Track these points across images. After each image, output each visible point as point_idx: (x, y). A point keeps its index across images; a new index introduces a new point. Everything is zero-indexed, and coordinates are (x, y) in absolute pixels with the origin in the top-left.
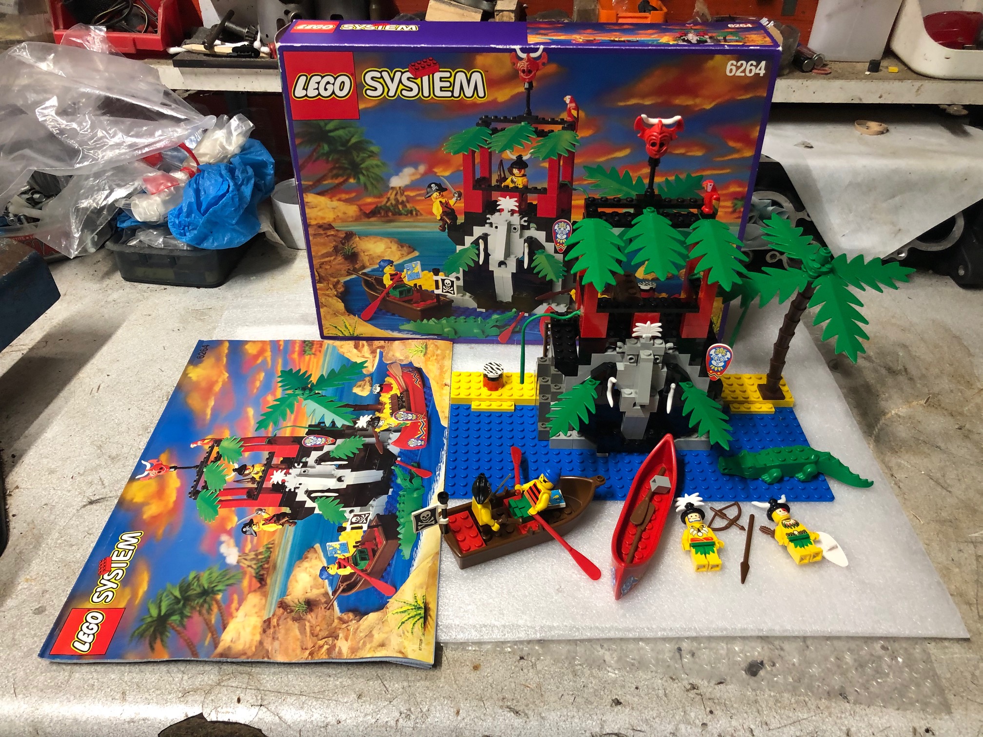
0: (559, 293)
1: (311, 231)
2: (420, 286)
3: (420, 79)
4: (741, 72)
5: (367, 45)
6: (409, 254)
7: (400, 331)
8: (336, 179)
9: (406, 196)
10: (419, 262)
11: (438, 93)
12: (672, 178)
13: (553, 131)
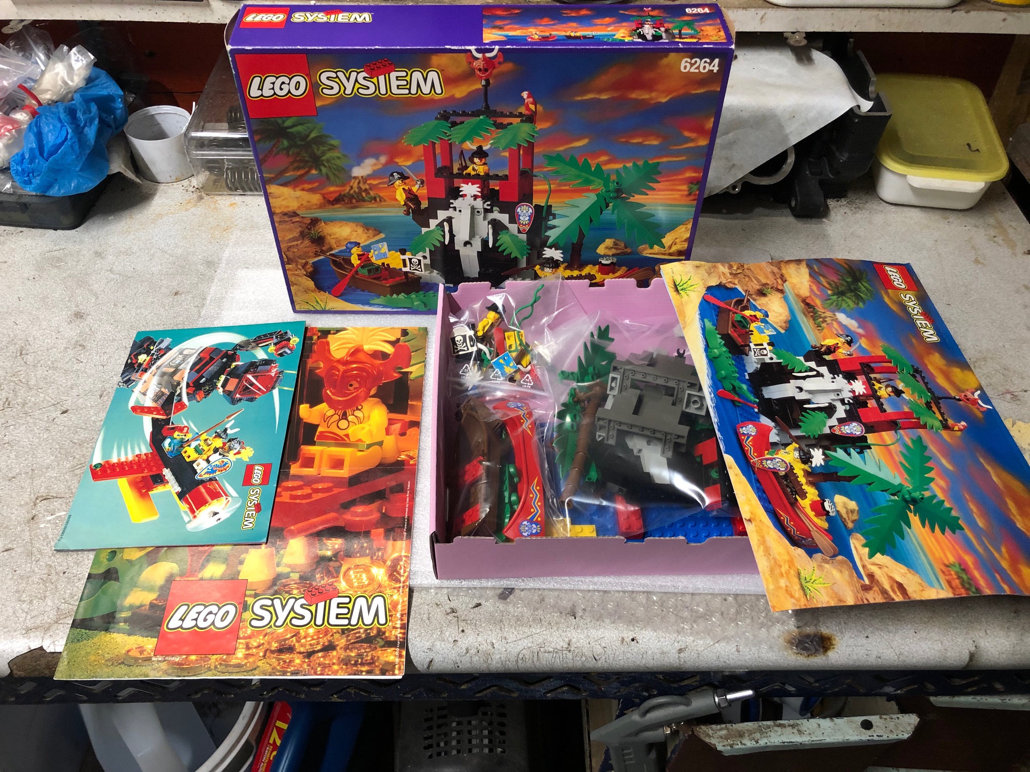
0: (524, 268)
1: (276, 219)
2: (388, 265)
3: (376, 78)
4: (696, 69)
5: (320, 48)
6: (374, 236)
7: (371, 305)
8: (298, 171)
9: (368, 184)
10: (385, 243)
11: (395, 90)
12: (629, 165)
13: (511, 124)
